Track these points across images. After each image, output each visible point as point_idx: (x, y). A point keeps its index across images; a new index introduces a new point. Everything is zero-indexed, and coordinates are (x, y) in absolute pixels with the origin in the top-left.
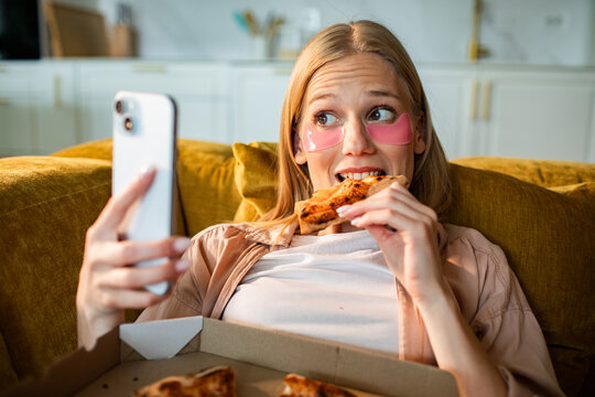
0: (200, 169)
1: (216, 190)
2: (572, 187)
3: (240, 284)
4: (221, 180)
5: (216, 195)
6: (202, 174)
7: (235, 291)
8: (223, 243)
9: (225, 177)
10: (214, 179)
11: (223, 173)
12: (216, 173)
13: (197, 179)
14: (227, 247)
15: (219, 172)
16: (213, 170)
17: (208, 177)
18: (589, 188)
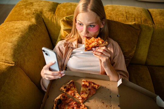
0: (49, 17)
1: (54, 23)
2: (133, 23)
4: (55, 20)
5: (54, 24)
6: (50, 19)
10: (53, 20)
11: (55, 19)
14: (65, 50)
16: (52, 18)
18: (136, 23)
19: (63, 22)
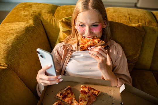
0: (47, 19)
1: (53, 25)
3: (69, 61)
4: (53, 22)
5: (53, 26)
6: (48, 21)
7: (68, 63)
8: (63, 51)
9: (54, 22)
10: (51, 22)
12: (52, 20)
13: (47, 22)
14: (64, 53)
15: (53, 20)
16: (51, 19)
17: (50, 22)
18: (140, 25)
19: (62, 23)
